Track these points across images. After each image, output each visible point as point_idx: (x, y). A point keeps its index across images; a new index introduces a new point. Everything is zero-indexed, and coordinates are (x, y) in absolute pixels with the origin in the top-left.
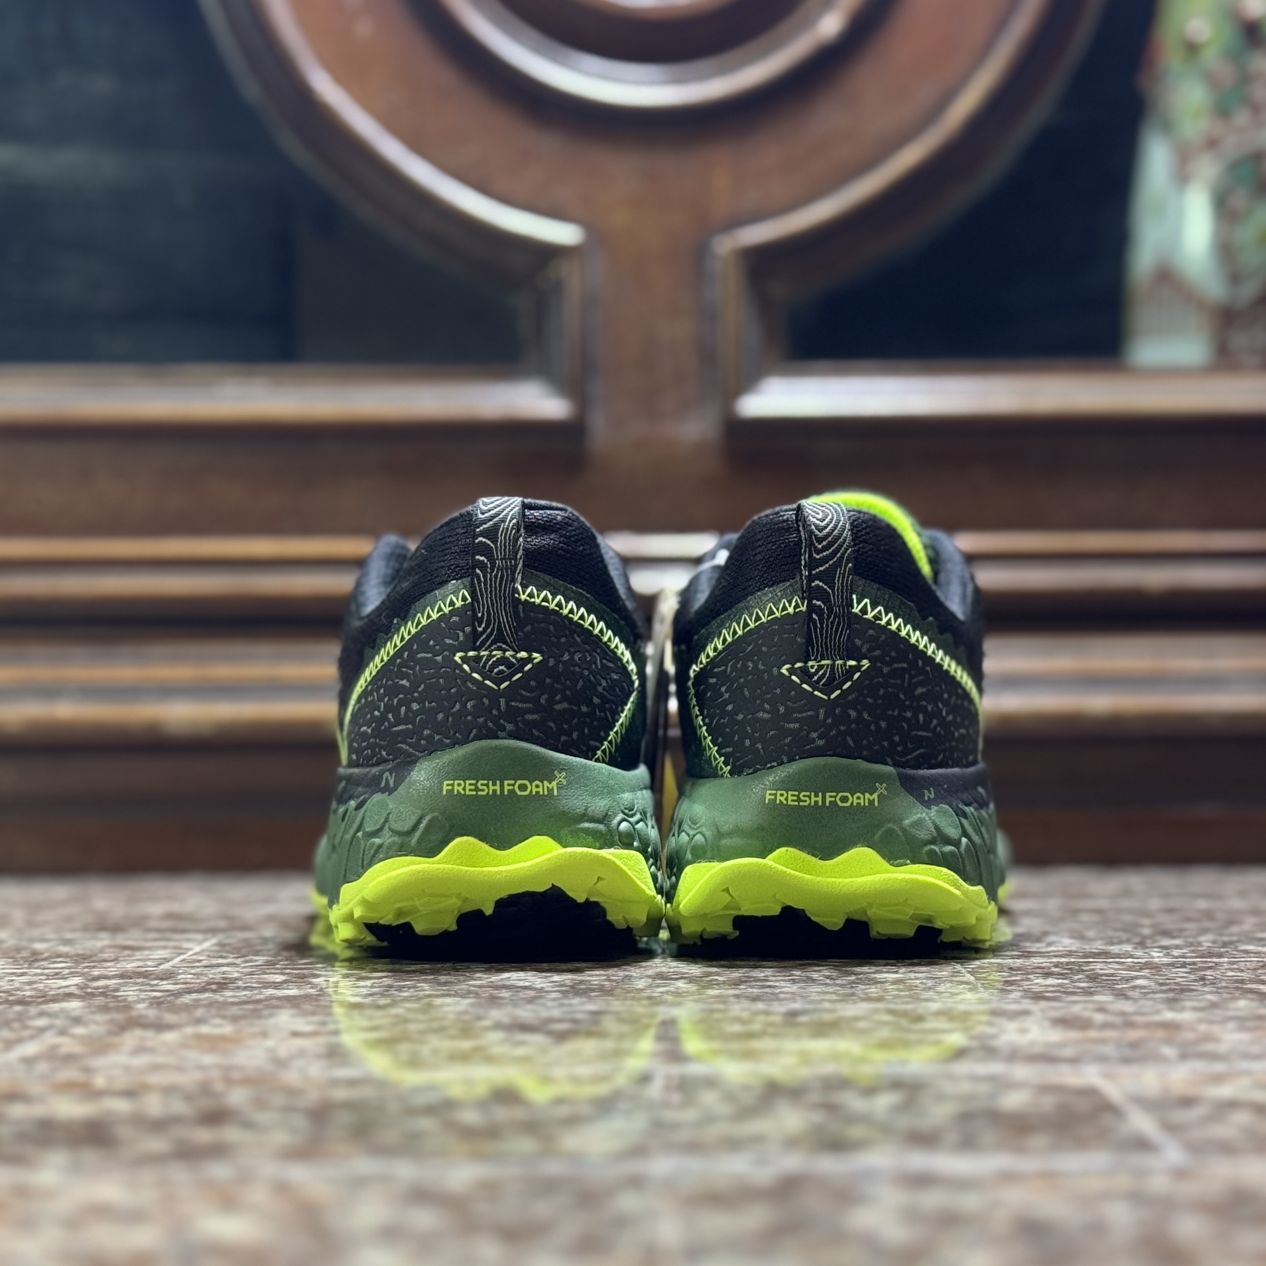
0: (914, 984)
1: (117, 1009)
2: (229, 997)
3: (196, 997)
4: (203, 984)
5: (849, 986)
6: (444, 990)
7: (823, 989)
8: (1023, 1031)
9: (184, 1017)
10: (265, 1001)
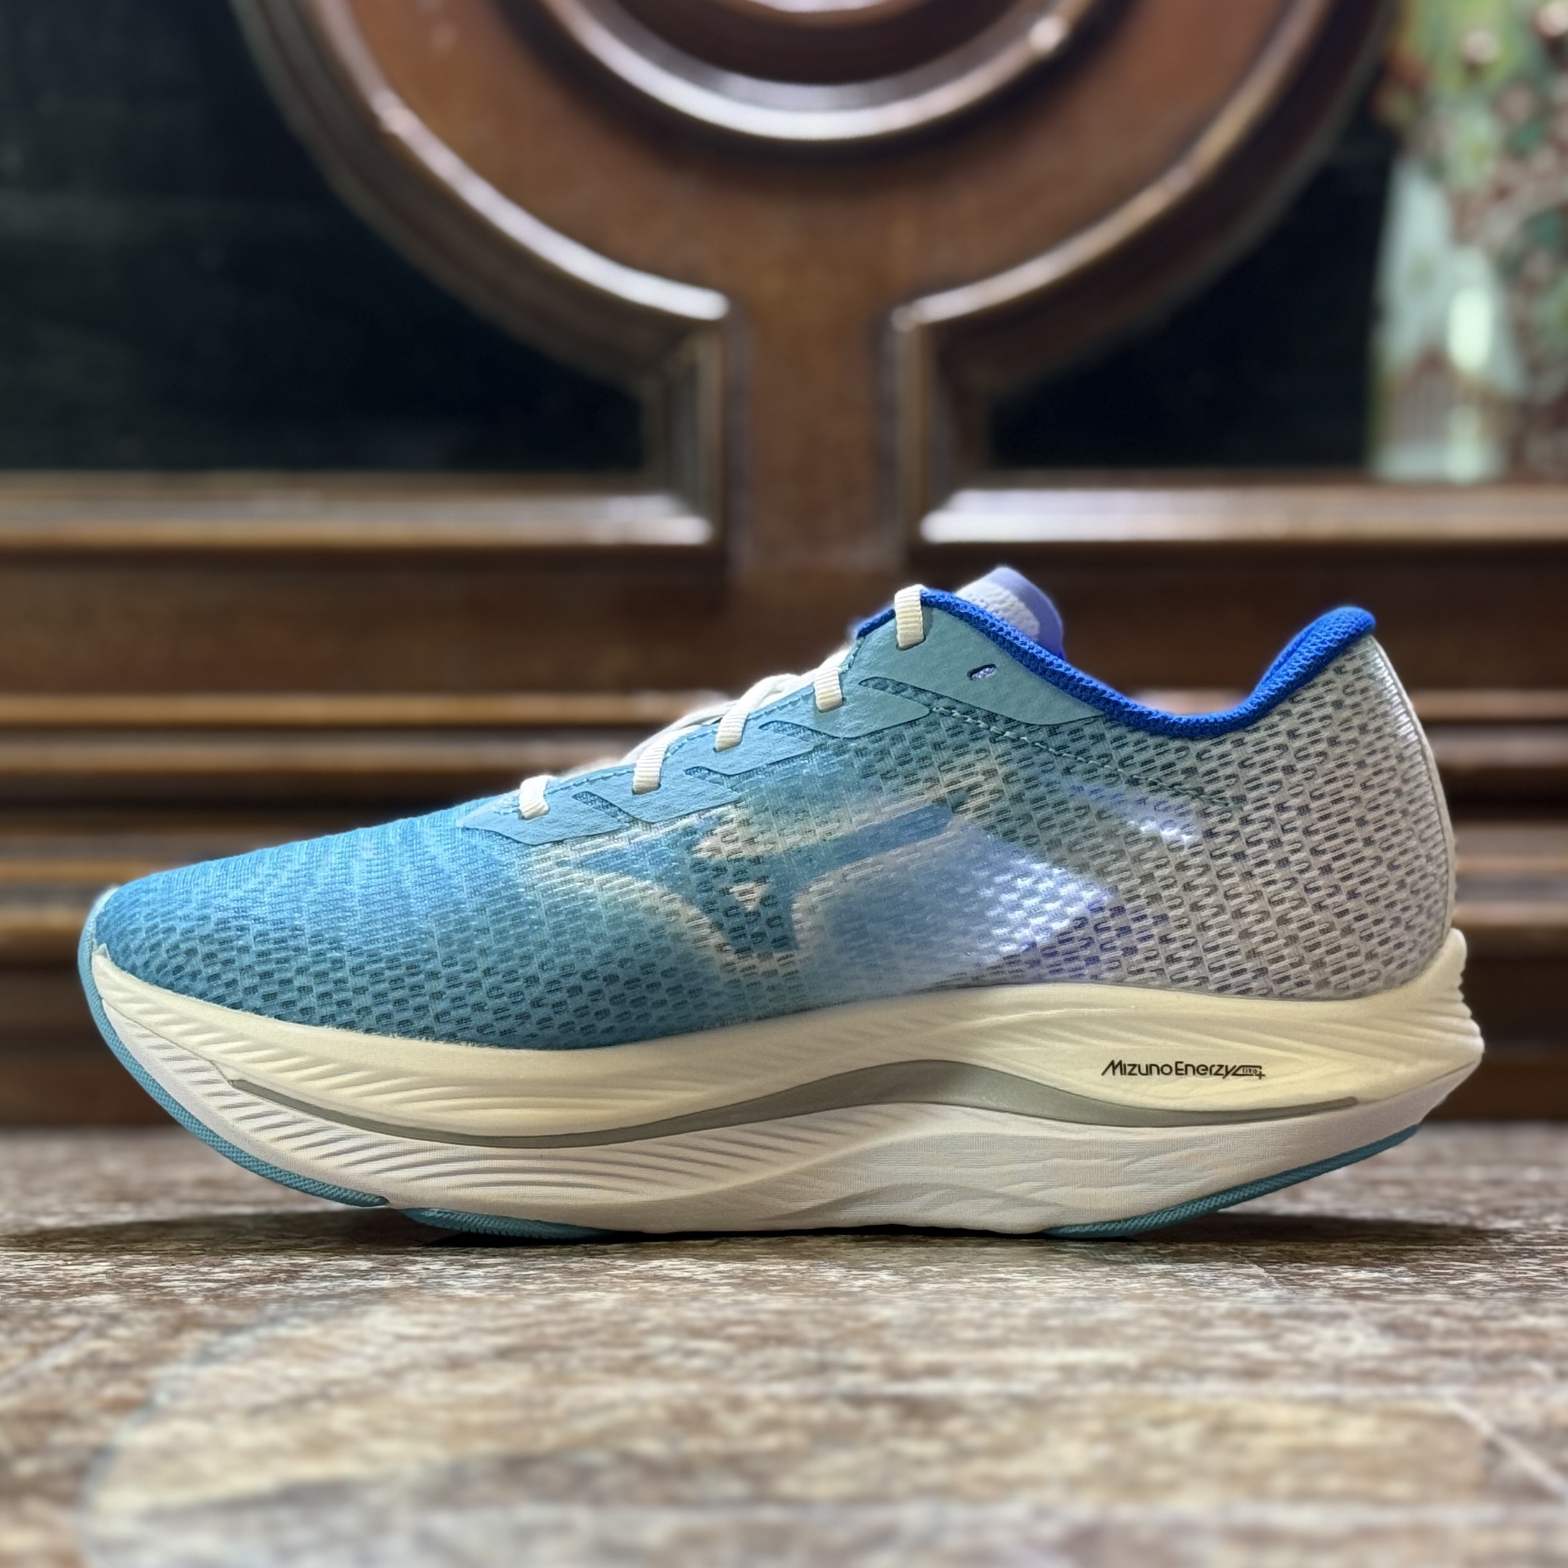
0: (1188, 1278)
1: (164, 1304)
2: (303, 1289)
3: (262, 1289)
5: (1104, 1280)
7: (1071, 1283)
8: (1345, 1340)
9: (252, 1315)
10: (352, 1294)
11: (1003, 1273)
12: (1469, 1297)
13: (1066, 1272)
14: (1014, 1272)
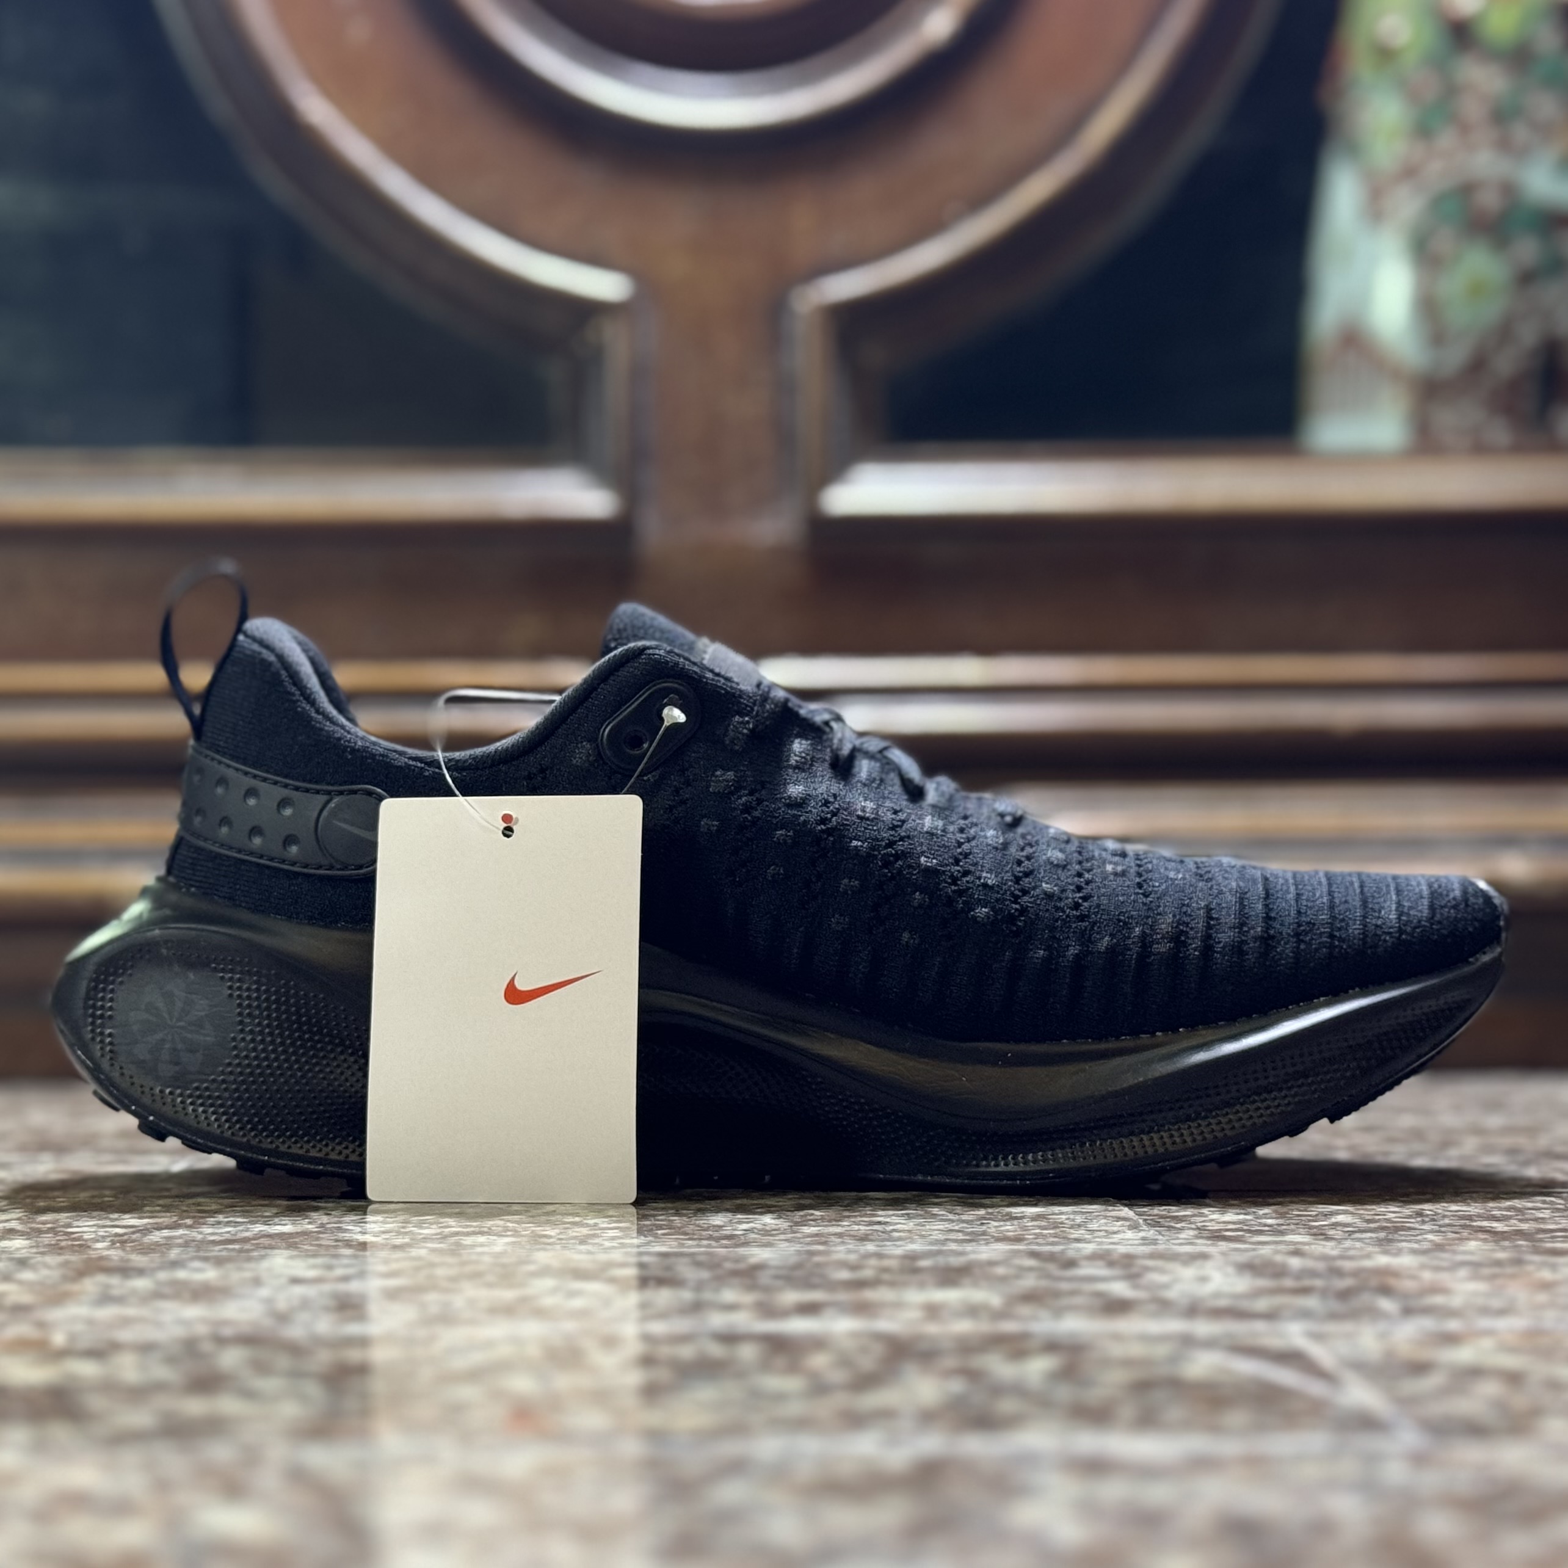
0: (1060, 1221)
1: (71, 1249)
2: (207, 1234)
3: (168, 1234)
5: (979, 1223)
6: (475, 1227)
7: (947, 1226)
8: (1202, 1279)
9: (155, 1259)
10: (254, 1239)
11: (881, 1216)
12: (1328, 1238)
13: (943, 1215)
14: (893, 1215)
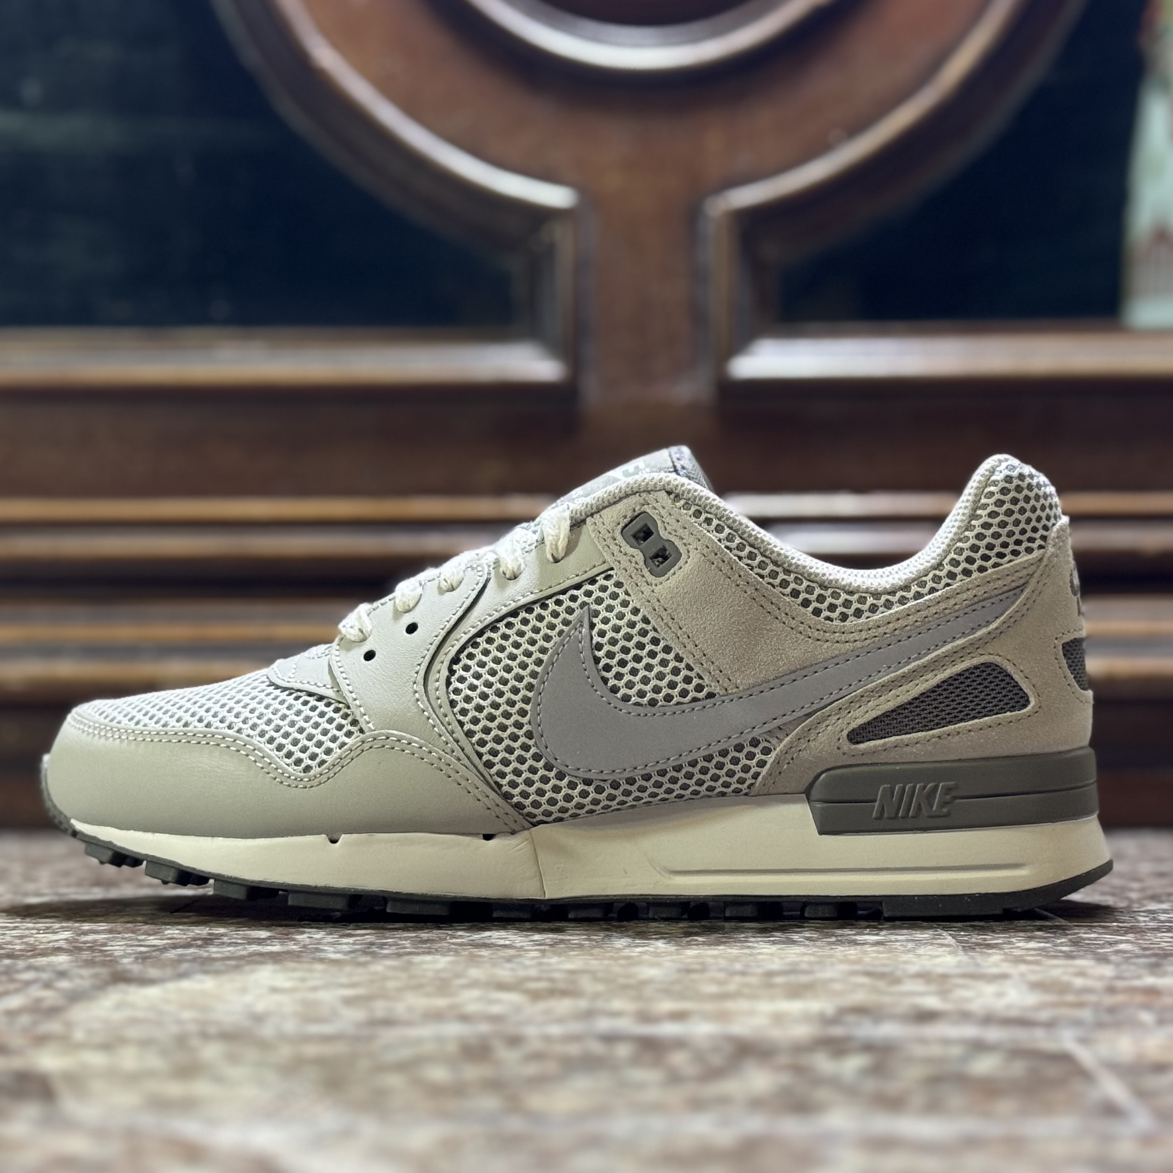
0: (895, 947)
2: (213, 952)
3: (180, 953)
4: (189, 940)
5: (829, 948)
6: (425, 948)
8: (1000, 995)
9: (169, 972)
12: (1109, 962)
